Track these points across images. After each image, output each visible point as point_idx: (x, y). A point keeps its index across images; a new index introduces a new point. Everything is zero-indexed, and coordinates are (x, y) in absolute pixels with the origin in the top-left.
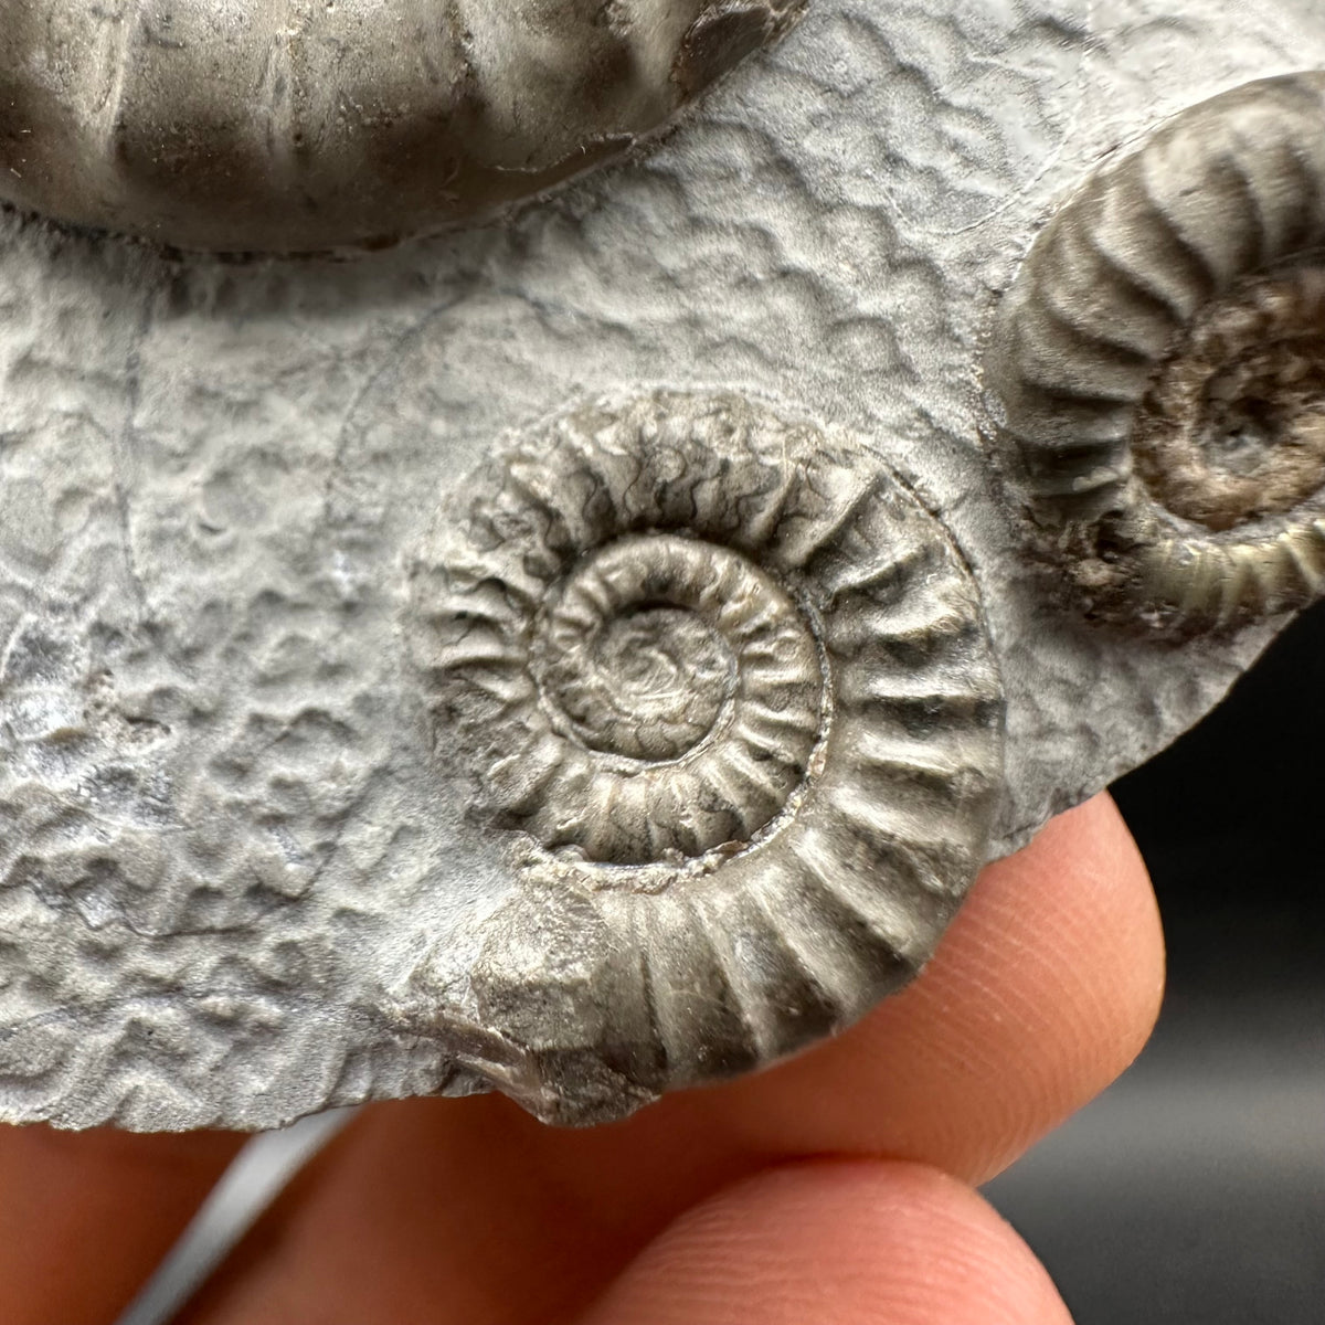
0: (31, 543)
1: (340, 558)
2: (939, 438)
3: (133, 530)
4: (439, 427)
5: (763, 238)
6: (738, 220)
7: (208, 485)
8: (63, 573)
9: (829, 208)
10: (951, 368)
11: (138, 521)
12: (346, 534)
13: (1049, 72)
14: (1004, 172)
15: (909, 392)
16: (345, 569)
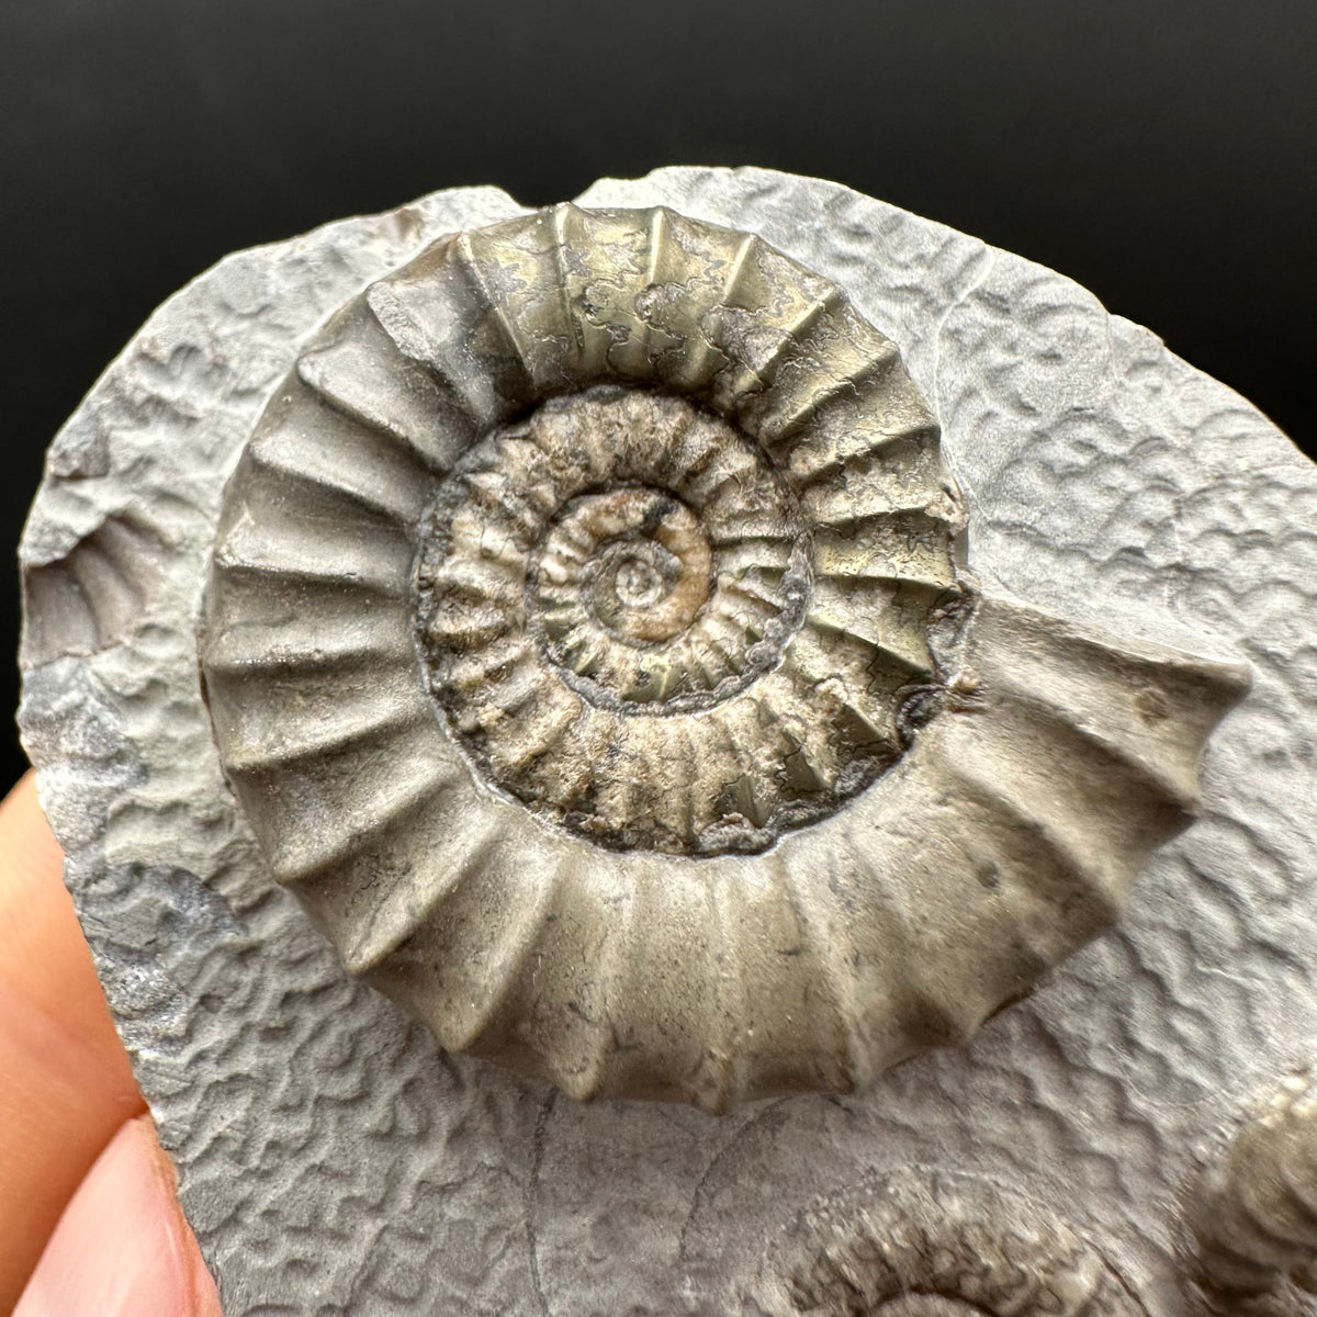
0: (466, 1269)
1: (689, 1281)
2: (1140, 1241)
3: (539, 1257)
4: (767, 1189)
5: (1026, 1083)
6: (1005, 1066)
7: (594, 1226)
8: (489, 1289)
9: (1076, 1069)
10: (1157, 1198)
11: (541, 1251)
12: (694, 1265)
13: (1259, 984)
14: (1217, 1069)
15: (1125, 1209)
16: (692, 1289)
